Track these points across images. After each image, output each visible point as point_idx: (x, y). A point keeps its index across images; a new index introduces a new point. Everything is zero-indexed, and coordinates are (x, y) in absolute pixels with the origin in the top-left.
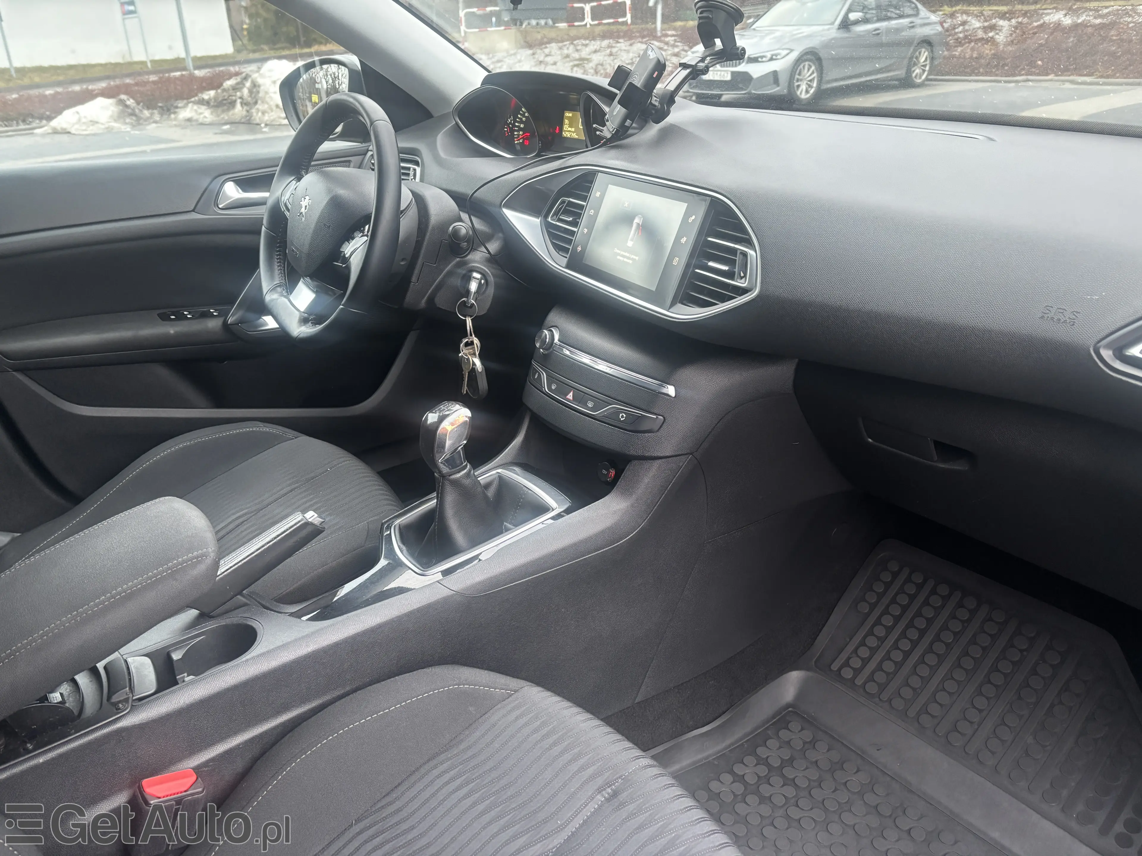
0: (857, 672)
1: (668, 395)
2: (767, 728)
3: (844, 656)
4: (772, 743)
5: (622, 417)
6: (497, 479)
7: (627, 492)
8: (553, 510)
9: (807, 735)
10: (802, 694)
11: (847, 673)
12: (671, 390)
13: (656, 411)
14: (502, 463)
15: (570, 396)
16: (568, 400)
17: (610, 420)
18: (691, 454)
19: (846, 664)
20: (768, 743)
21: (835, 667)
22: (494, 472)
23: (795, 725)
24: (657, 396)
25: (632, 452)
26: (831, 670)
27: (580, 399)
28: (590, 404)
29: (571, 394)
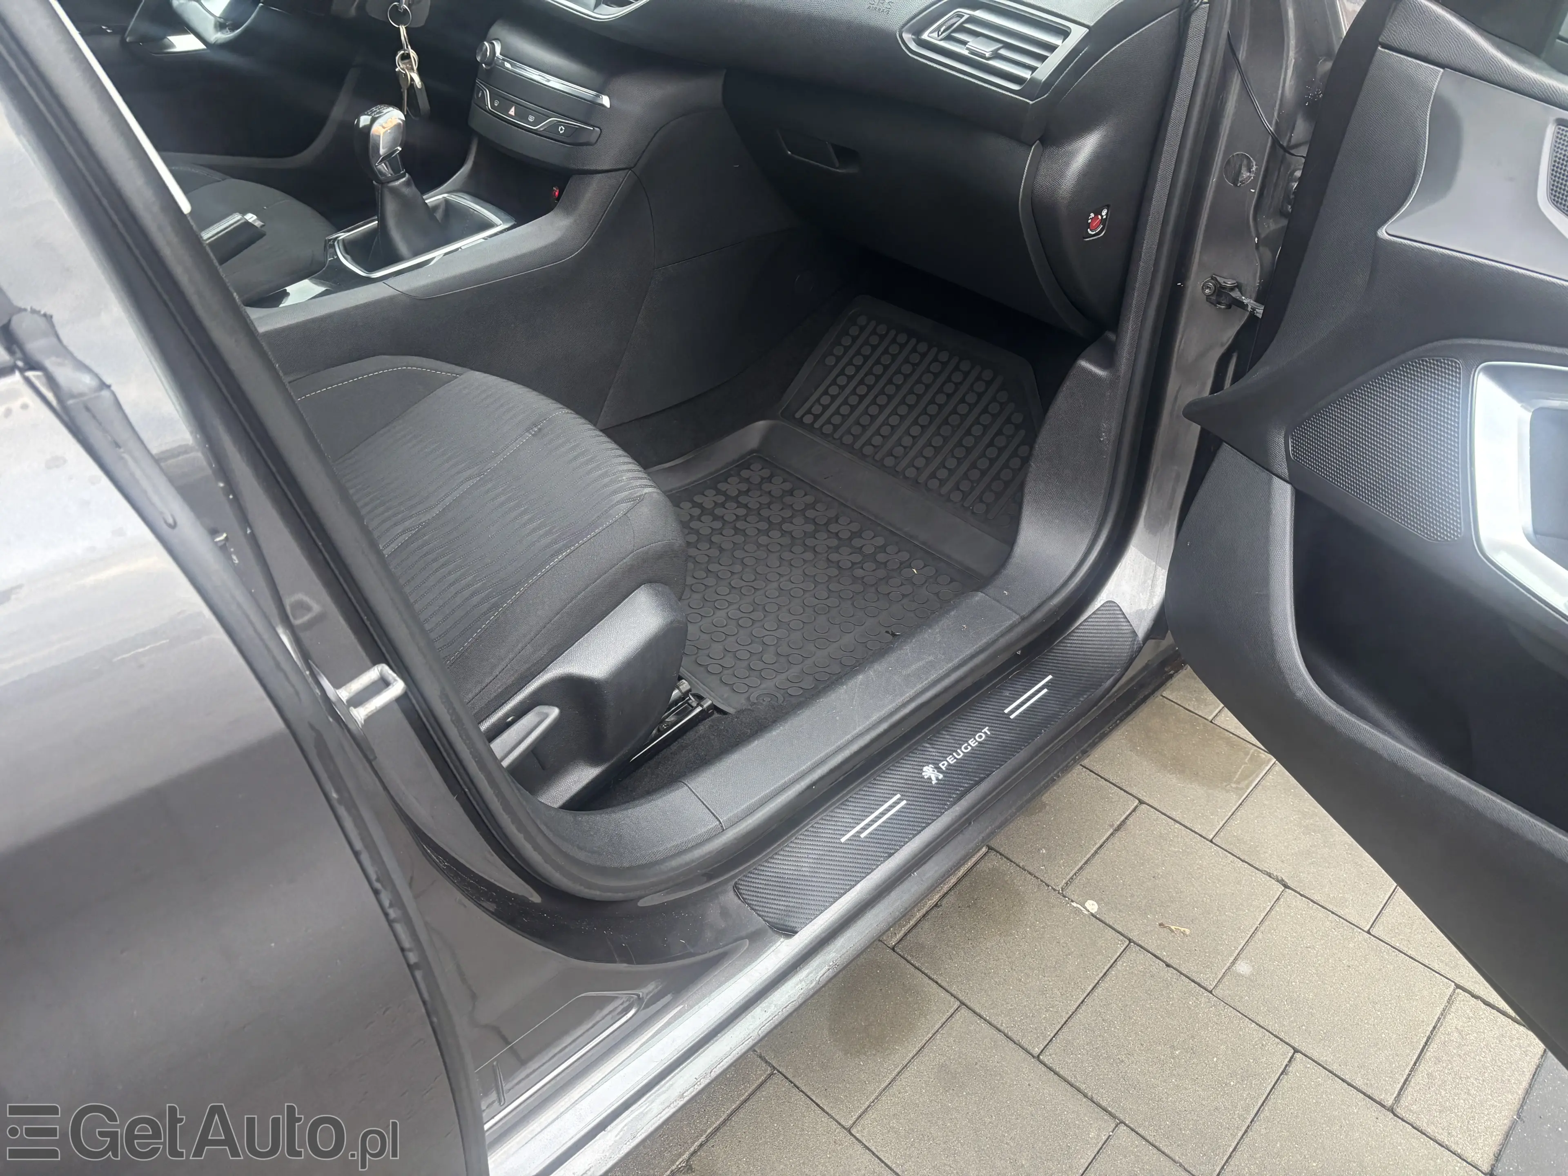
0: (817, 417)
1: (603, 105)
2: (731, 470)
3: (807, 405)
4: (733, 480)
5: (561, 130)
6: (444, 204)
7: (569, 210)
8: (497, 226)
9: (766, 473)
10: (766, 439)
11: (808, 419)
12: (606, 101)
13: (592, 123)
14: (449, 190)
15: (512, 112)
16: (511, 116)
17: (550, 134)
18: (630, 169)
19: (809, 412)
20: (729, 480)
21: (798, 415)
22: (440, 197)
23: (756, 466)
24: (594, 106)
25: (573, 166)
26: (795, 418)
27: (522, 114)
28: (531, 119)
29: (513, 109)
